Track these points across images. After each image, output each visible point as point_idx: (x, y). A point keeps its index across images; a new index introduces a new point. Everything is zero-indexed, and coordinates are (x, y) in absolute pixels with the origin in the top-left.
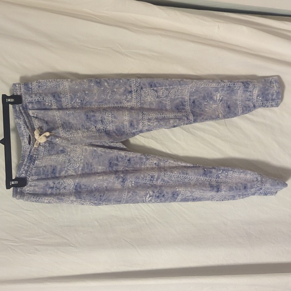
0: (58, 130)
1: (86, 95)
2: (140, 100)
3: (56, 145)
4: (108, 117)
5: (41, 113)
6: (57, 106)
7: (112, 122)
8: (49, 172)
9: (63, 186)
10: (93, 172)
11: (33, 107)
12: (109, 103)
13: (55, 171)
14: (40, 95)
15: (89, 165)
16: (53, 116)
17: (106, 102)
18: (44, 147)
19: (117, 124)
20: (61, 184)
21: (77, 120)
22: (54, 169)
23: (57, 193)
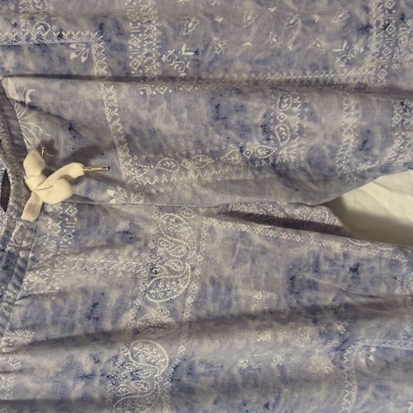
0: (111, 155)
1: (216, 31)
2: (390, 63)
3: (105, 211)
4: (289, 113)
5: (49, 91)
6: (110, 69)
7: (301, 132)
8: (78, 315)
9: (129, 369)
10: (234, 310)
11: (19, 66)
12: (289, 65)
13: (98, 311)
14: (49, 17)
15: (220, 285)
16: (95, 104)
17: (280, 61)
18: (61, 218)
19: (317, 141)
20: (121, 361)
21: (180, 121)
22: (95, 305)
23: (108, 395)
